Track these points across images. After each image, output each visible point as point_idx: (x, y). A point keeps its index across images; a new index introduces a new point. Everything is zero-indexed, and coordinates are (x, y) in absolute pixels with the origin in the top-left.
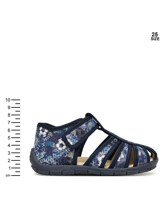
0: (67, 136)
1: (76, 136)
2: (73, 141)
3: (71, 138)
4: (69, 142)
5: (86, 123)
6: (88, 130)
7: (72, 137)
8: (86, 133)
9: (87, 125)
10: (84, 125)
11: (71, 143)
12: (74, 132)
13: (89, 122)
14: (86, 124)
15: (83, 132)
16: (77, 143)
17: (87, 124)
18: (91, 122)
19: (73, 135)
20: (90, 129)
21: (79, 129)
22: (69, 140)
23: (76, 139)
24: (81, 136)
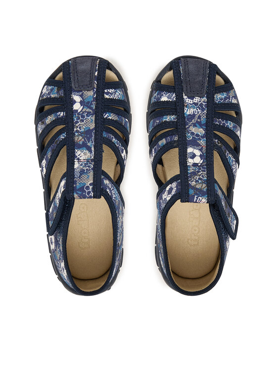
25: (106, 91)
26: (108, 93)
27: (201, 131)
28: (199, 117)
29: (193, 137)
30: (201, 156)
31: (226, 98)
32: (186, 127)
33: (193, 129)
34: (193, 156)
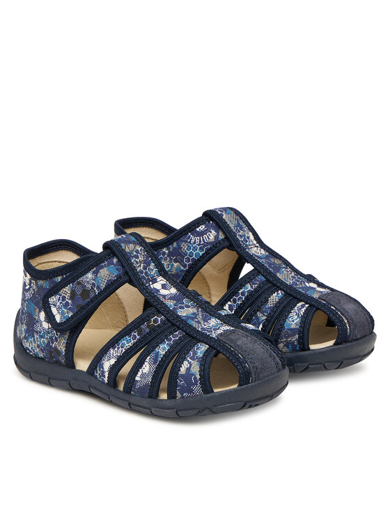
0: (52, 300)
1: (70, 302)
2: (62, 314)
3: (58, 304)
4: (54, 314)
5: (95, 269)
6: (98, 288)
7: (61, 303)
8: (92, 295)
9: (96, 276)
10: (90, 275)
11: (58, 319)
12: (67, 290)
13: (102, 267)
14: (94, 273)
15: (85, 292)
16: (69, 320)
17: (96, 273)
18: (105, 269)
19: (64, 298)
20: (103, 286)
21: (79, 283)
22: (54, 310)
23: (70, 309)
24: (82, 302)
25: (307, 306)
26: (303, 306)
27: (182, 313)
28: (199, 322)
29: (183, 303)
30: (158, 291)
31: (195, 353)
32: (200, 310)
33: (191, 310)
34: (164, 287)
